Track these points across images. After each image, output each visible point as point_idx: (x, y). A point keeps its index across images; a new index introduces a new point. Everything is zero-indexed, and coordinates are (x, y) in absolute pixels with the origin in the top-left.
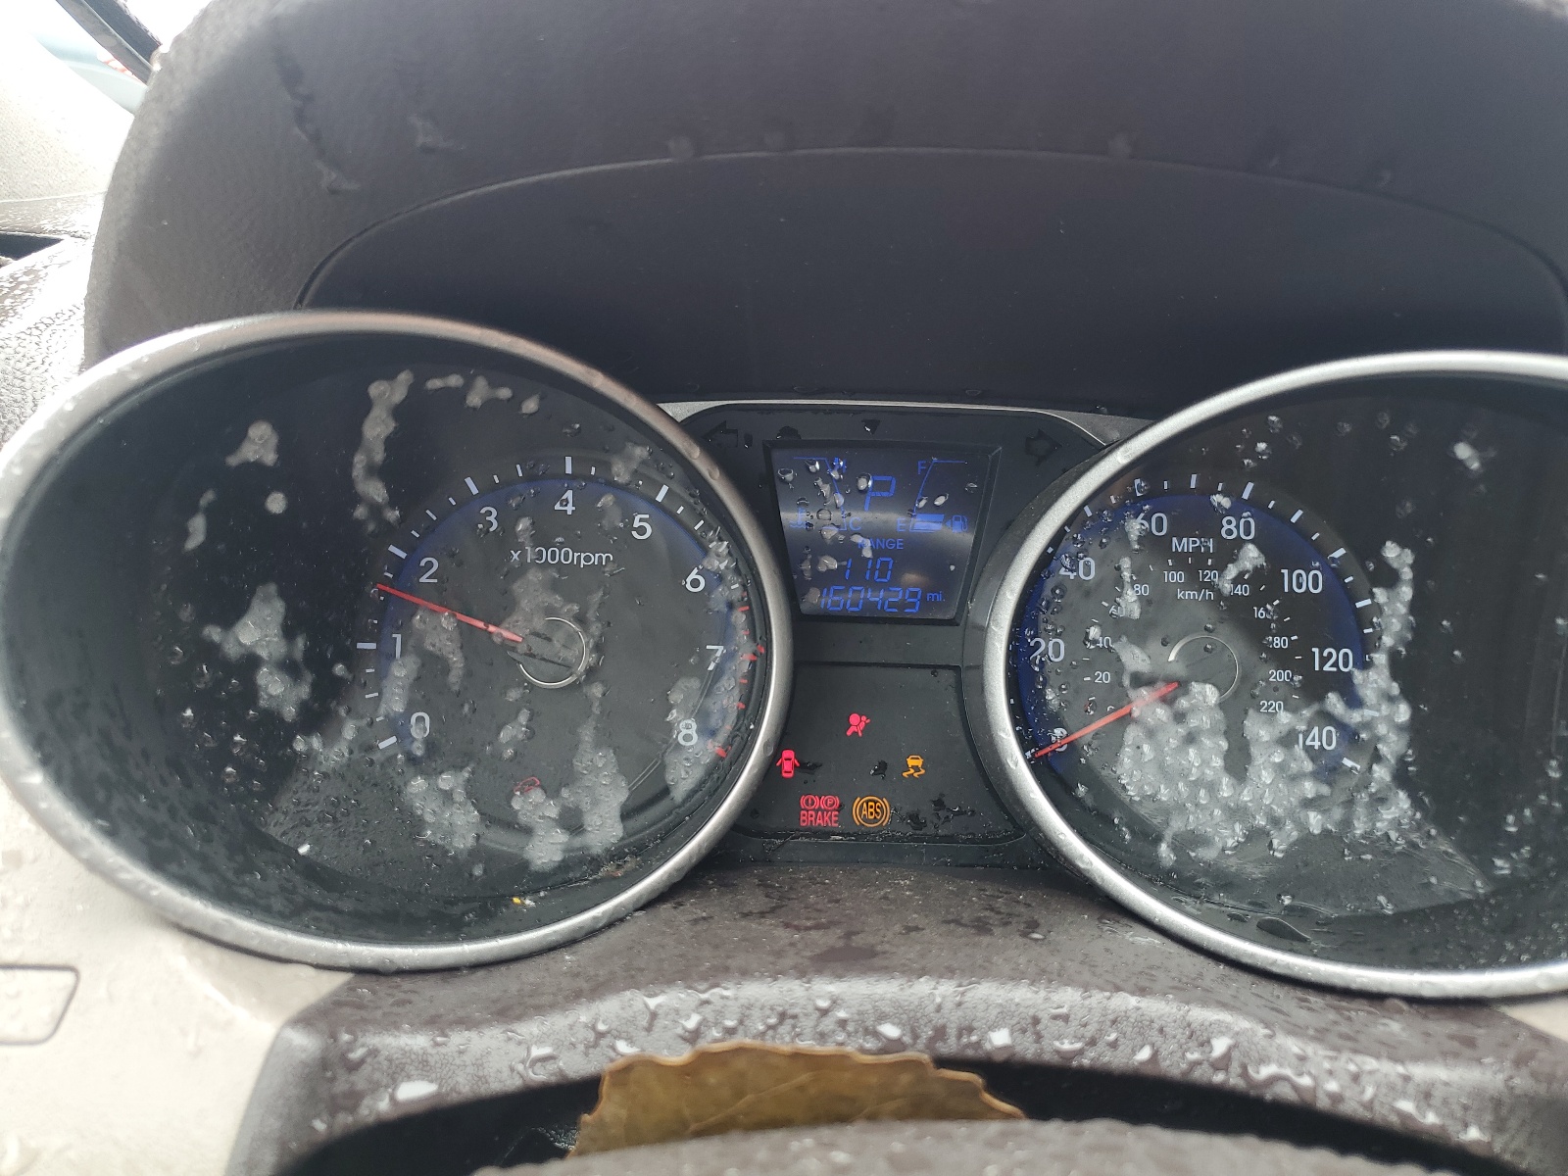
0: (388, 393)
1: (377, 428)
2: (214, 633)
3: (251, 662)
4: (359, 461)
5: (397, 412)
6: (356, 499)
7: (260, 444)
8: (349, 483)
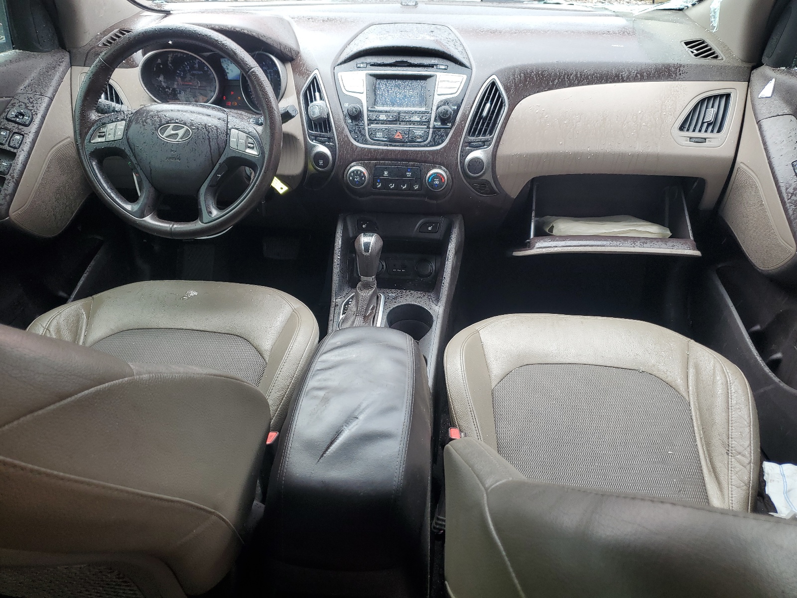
0: (170, 56)
1: (170, 59)
2: (157, 78)
3: (161, 81)
4: (169, 62)
5: (172, 58)
6: (168, 66)
7: (159, 61)
8: (167, 64)
